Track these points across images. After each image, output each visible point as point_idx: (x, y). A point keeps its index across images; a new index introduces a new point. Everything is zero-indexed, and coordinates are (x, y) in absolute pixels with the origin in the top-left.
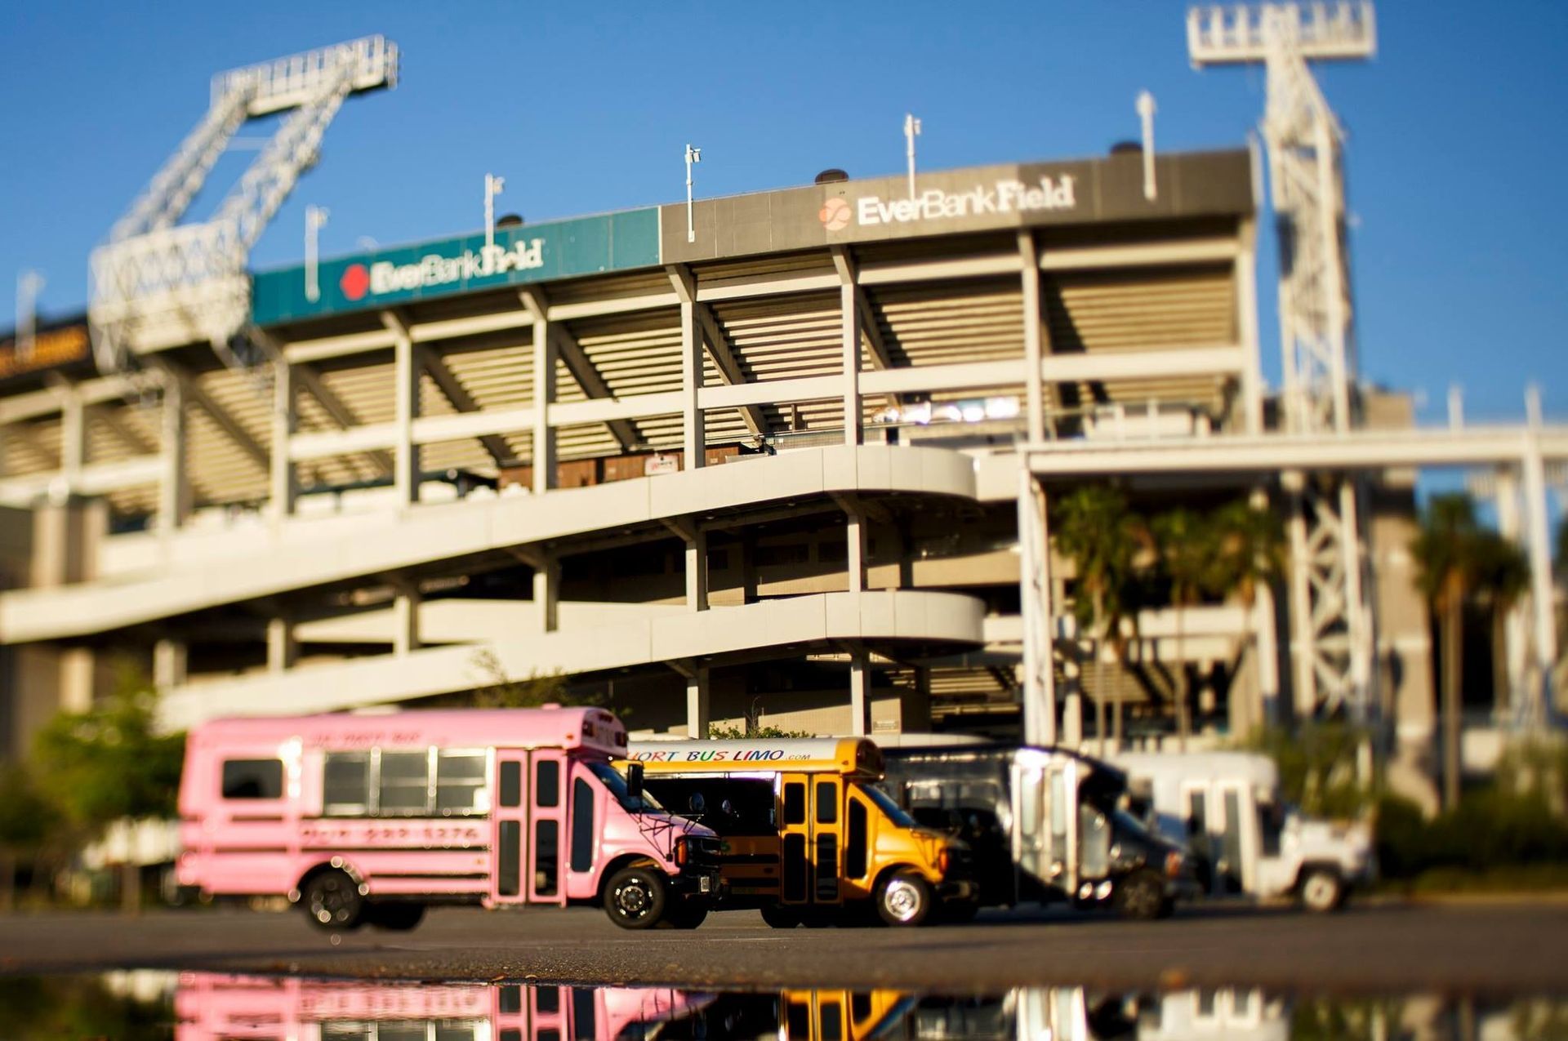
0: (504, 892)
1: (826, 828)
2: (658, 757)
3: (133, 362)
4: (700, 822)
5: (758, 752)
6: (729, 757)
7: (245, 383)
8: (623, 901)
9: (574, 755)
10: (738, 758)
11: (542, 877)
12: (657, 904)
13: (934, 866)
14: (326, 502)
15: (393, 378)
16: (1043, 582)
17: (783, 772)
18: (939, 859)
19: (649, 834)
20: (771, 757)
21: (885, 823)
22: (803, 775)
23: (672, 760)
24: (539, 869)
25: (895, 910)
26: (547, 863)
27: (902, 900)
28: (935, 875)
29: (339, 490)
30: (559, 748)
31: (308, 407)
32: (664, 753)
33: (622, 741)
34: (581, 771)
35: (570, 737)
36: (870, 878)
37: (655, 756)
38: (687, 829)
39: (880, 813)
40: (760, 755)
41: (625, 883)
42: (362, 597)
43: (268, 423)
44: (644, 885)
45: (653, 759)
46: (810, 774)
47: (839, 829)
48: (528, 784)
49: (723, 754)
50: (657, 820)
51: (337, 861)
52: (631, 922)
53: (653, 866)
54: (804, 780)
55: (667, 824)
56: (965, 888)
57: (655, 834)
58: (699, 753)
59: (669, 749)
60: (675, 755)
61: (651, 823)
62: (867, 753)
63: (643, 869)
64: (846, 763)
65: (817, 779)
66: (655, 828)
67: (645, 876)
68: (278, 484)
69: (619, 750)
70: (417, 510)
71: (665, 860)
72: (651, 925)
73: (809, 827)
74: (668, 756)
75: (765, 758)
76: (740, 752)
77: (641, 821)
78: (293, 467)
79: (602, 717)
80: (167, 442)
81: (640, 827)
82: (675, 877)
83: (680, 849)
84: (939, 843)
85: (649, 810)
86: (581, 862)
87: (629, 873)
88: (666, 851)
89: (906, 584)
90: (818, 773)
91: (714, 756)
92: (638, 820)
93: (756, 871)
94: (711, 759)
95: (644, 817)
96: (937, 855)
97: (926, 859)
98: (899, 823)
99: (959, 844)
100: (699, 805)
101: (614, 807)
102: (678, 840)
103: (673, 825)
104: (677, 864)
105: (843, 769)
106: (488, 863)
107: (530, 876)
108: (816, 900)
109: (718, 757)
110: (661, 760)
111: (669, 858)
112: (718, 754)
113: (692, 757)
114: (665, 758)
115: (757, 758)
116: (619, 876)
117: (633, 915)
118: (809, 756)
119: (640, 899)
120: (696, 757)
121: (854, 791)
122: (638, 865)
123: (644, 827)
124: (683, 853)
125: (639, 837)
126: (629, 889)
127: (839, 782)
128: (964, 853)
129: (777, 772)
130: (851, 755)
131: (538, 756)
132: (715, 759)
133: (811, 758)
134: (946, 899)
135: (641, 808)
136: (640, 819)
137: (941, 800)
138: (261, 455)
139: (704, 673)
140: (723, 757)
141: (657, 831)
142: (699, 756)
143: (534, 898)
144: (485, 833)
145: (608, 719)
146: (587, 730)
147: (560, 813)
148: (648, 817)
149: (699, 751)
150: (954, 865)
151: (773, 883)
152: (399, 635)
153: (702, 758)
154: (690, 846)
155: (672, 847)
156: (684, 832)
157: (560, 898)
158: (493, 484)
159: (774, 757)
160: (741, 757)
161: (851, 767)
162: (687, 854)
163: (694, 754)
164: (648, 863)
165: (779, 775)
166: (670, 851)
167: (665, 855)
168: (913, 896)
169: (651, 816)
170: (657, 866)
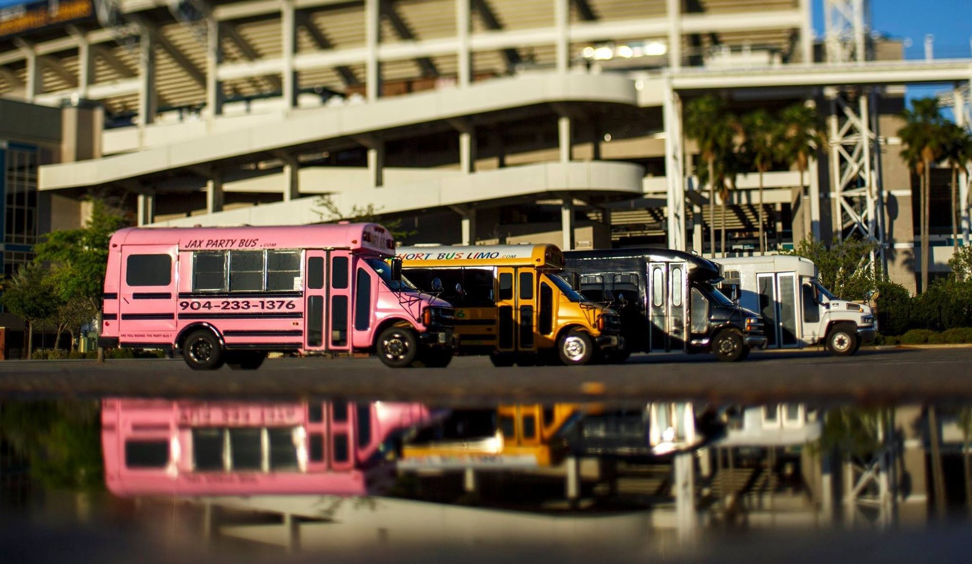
0: (311, 343)
1: (527, 302)
2: (419, 257)
3: (120, 18)
4: (439, 297)
5: (483, 254)
6: (464, 257)
7: (189, 32)
8: (389, 349)
9: (357, 254)
10: (470, 257)
11: (337, 334)
12: (412, 351)
13: (594, 326)
14: (240, 107)
15: (280, 29)
16: (679, 155)
17: (498, 266)
18: (598, 321)
19: (406, 305)
20: (491, 257)
21: (563, 299)
22: (511, 268)
23: (428, 259)
24: (334, 329)
25: (570, 355)
26: (340, 324)
27: (574, 348)
28: (595, 332)
29: (249, 99)
30: (348, 249)
31: (230, 48)
32: (423, 255)
33: (391, 245)
34: (362, 264)
35: (355, 242)
36: (554, 335)
37: (417, 256)
38: (431, 302)
39: (561, 292)
40: (484, 255)
41: (390, 337)
42: (262, 166)
43: (204, 58)
44: (403, 339)
45: (415, 259)
46: (516, 267)
47: (534, 303)
48: (328, 273)
49: (461, 255)
50: (411, 296)
51: (205, 322)
52: (394, 364)
53: (409, 326)
54: (512, 271)
55: (417, 299)
56: (615, 340)
57: (410, 305)
58: (445, 254)
59: (426, 252)
60: (430, 256)
61: (408, 298)
62: (553, 254)
63: (402, 328)
64: (538, 260)
65: (520, 271)
66: (410, 301)
67: (403, 332)
68: (211, 96)
69: (390, 252)
70: (296, 112)
71: (416, 322)
72: (408, 365)
73: (516, 301)
74: (425, 256)
75: (487, 257)
76: (471, 254)
77: (400, 296)
78: (220, 84)
79: (377, 229)
80: (143, 70)
81: (400, 300)
82: (423, 333)
83: (426, 315)
84: (598, 312)
85: (407, 290)
86: (362, 324)
87: (393, 331)
88: (417, 316)
89: (597, 157)
90: (521, 266)
91: (455, 256)
92: (398, 296)
93: (481, 330)
94: (453, 258)
95: (402, 294)
96: (596, 319)
97: (590, 323)
98: (573, 299)
99: (612, 312)
100: (438, 286)
101: (383, 287)
102: (425, 309)
103: (422, 299)
104: (424, 325)
105: (537, 264)
106: (301, 324)
107: (329, 333)
108: (520, 349)
109: (457, 257)
110: (421, 259)
111: (419, 321)
112: (457, 255)
113: (441, 257)
114: (423, 258)
115: (482, 257)
116: (386, 333)
117: (396, 358)
118: (515, 256)
119: (400, 347)
120: (443, 257)
121: (543, 279)
122: (399, 326)
123: (402, 300)
124: (428, 317)
125: (399, 307)
126: (393, 341)
127: (535, 273)
128: (615, 318)
129: (494, 266)
130: (541, 255)
131: (333, 254)
132: (455, 258)
133: (516, 257)
134: (603, 347)
135: (401, 288)
136: (400, 295)
137: (603, 284)
138: (200, 77)
139: (473, 212)
140: (460, 257)
141: (411, 303)
142: (445, 256)
143: (331, 347)
144: (299, 305)
145: (382, 231)
146: (366, 237)
147: (348, 292)
148: (405, 294)
149: (445, 252)
150: (607, 326)
151: (492, 337)
152: (286, 190)
153: (447, 258)
154: (433, 313)
155: (421, 314)
156: (428, 303)
157: (348, 347)
158: (344, 96)
159: (493, 256)
160: (472, 256)
161: (542, 263)
162: (431, 319)
163: (442, 255)
164: (405, 324)
165: (496, 268)
166: (419, 316)
167: (416, 319)
168: (581, 345)
169: (407, 293)
170: (411, 326)
